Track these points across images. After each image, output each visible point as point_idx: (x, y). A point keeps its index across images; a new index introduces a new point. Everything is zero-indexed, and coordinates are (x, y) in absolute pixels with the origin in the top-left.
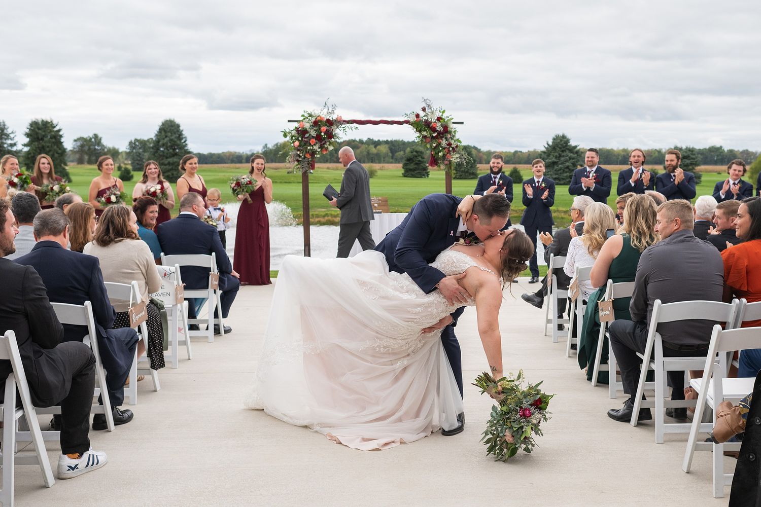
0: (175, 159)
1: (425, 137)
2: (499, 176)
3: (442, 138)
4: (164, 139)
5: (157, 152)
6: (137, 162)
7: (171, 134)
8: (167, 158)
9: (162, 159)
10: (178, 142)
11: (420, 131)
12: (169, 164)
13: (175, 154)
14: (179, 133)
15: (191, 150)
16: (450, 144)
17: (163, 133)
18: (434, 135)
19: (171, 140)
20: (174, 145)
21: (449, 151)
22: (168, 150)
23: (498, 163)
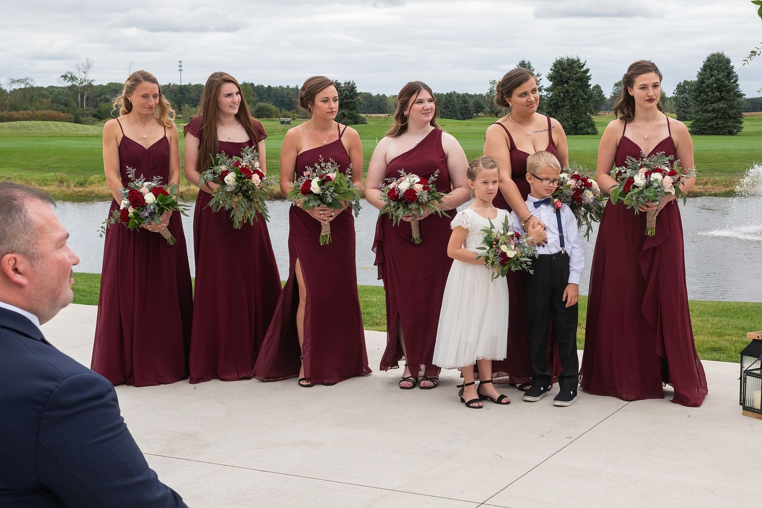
0: (721, 105)
4: (708, 79)
5: (700, 96)
6: (683, 109)
7: (718, 71)
8: (712, 103)
9: (706, 105)
10: (727, 82)
12: (713, 110)
13: (721, 99)
14: (728, 71)
15: (742, 93)
17: (708, 70)
19: (718, 80)
20: (720, 85)
22: (714, 93)
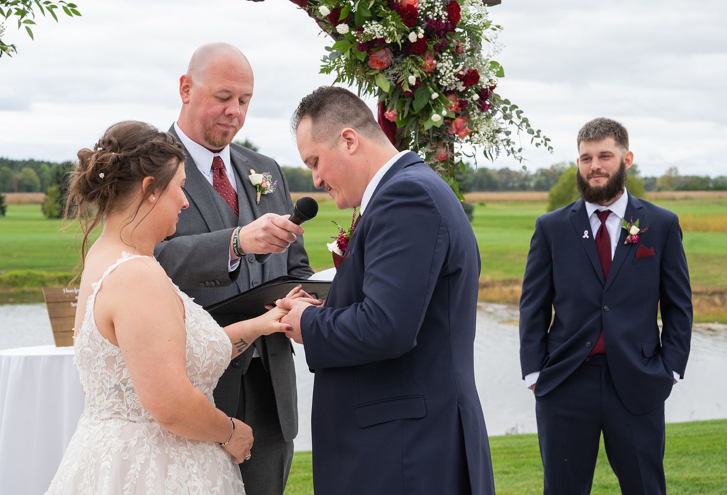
1: (372, 45)
2: (619, 207)
3: (440, 49)
11: (353, 21)
16: (471, 78)
18: (413, 37)
21: (463, 108)
23: (604, 156)
